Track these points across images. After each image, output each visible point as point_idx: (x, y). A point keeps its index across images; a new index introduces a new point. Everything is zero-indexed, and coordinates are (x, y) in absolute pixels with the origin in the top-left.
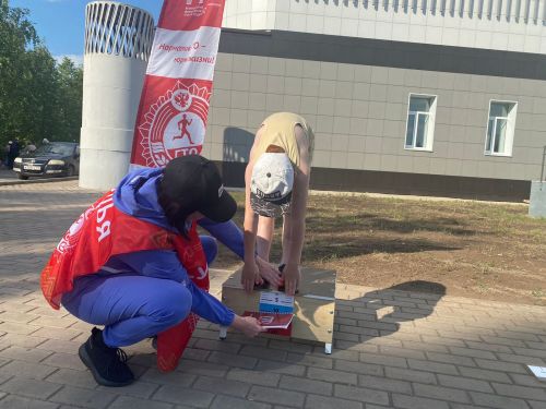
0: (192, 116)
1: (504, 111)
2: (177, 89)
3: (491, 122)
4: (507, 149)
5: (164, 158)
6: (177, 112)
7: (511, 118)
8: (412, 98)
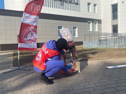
0: (33, 32)
1: (75, 28)
2: (31, 27)
3: (73, 31)
4: (77, 36)
5: (28, 41)
6: (31, 32)
7: (77, 30)
8: (59, 27)
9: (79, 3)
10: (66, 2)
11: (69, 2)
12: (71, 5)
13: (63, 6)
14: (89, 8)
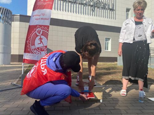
1: (108, 40)
3: (106, 43)
4: (110, 50)
6: (38, 36)
7: (110, 42)
9: (114, 9)
10: (99, 8)
11: (102, 7)
12: (104, 11)
13: (94, 13)
14: (127, 15)
